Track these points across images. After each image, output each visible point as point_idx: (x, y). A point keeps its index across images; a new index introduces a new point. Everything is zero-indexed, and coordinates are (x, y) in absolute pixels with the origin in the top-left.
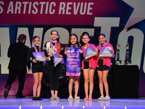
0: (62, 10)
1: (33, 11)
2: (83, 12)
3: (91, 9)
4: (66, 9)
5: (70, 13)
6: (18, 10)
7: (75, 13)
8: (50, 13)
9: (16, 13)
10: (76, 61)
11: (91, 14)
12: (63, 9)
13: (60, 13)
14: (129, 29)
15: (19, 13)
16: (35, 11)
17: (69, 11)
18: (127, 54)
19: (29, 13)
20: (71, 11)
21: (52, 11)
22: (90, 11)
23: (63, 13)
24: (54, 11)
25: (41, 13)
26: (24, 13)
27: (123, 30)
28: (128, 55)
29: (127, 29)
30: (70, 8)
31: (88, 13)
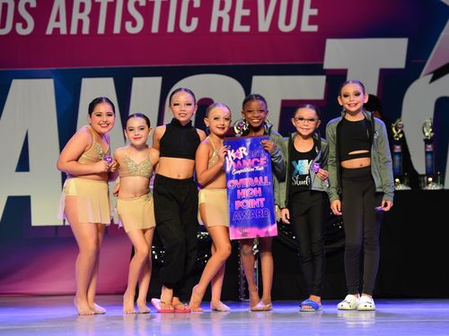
0: (220, 20)
1: (128, 25)
2: (288, 22)
3: (315, 12)
4: (232, 14)
5: (246, 29)
6: (80, 22)
7: (264, 26)
8: (184, 28)
9: (74, 31)
10: (257, 187)
11: (314, 28)
12: (225, 15)
13: (213, 28)
14: (438, 74)
15: (86, 30)
16: (134, 24)
17: (244, 21)
18: (427, 153)
19: (117, 30)
20: (251, 20)
21: (189, 23)
22: (312, 20)
23: (225, 28)
24: (195, 21)
25: (155, 29)
26: (101, 30)
27: (417, 77)
28: (429, 157)
29: (431, 76)
30: (247, 12)
31: (306, 27)
